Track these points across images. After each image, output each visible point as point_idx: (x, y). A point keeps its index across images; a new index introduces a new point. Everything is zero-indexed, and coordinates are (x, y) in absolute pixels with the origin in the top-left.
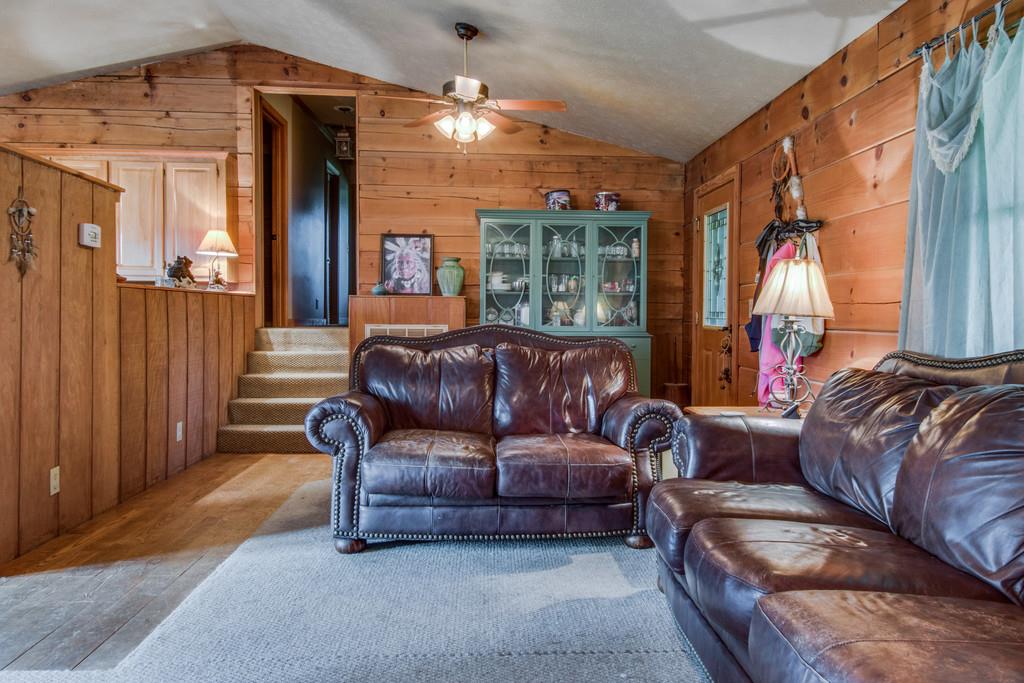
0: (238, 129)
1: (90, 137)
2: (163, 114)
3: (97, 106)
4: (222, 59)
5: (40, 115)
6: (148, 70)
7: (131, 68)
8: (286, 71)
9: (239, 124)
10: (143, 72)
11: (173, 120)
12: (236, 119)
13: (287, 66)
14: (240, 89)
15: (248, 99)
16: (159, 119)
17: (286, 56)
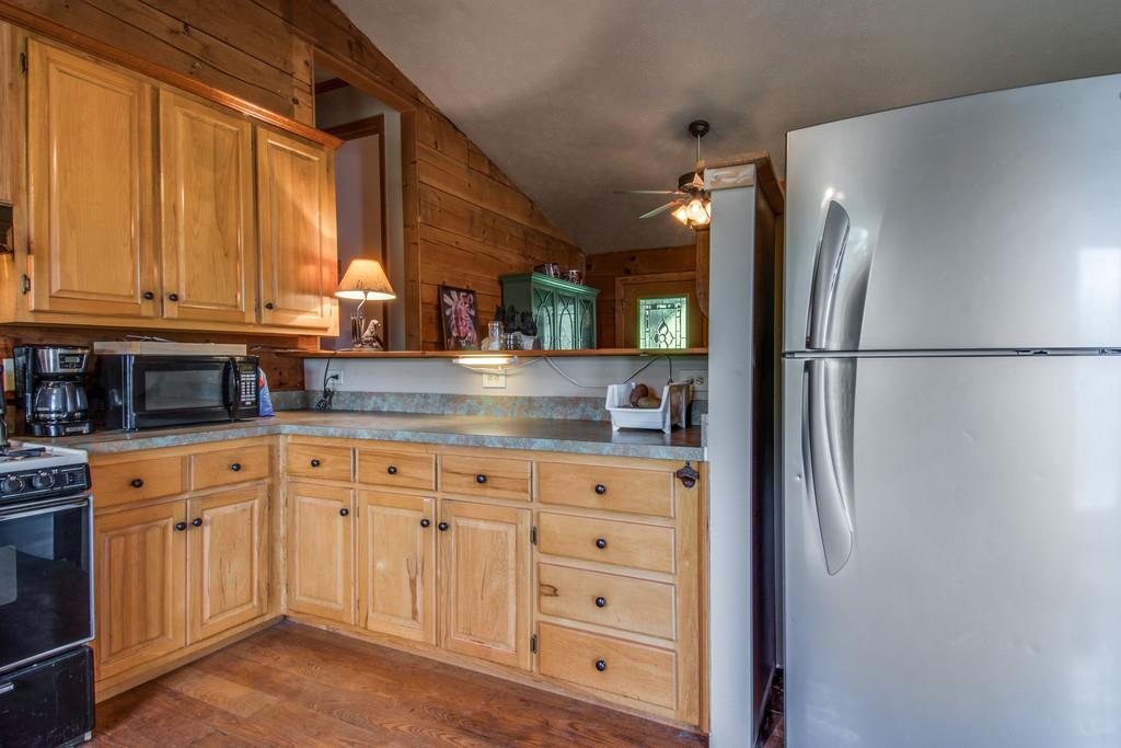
0: (295, 101)
2: (180, 26)
8: (351, 47)
11: (197, 45)
12: (293, 86)
13: (351, 40)
14: (295, 40)
15: (306, 63)
16: (173, 32)
17: (351, 26)
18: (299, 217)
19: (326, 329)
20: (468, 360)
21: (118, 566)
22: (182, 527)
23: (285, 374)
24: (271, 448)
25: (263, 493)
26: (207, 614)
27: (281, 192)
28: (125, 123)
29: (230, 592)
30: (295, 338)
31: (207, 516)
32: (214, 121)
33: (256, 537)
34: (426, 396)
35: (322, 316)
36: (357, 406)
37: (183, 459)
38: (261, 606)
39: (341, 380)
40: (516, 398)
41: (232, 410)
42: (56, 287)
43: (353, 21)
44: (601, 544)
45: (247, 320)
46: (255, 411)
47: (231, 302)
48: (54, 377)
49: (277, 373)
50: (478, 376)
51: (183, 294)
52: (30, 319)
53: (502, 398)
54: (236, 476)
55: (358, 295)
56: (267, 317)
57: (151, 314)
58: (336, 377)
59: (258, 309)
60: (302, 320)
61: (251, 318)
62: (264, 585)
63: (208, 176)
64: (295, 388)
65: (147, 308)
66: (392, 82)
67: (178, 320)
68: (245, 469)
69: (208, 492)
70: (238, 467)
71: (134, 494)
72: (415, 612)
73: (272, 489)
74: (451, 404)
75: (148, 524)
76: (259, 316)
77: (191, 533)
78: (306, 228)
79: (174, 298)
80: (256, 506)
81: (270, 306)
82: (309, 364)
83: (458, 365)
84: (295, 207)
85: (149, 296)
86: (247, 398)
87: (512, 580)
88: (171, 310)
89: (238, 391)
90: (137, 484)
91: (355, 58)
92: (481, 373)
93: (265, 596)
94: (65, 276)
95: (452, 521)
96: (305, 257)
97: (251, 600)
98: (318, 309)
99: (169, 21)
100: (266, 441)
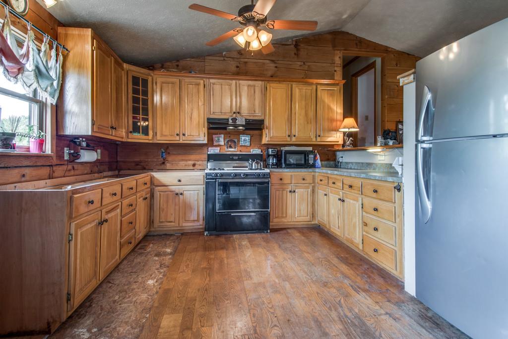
0: (335, 71)
1: (270, 73)
2: (302, 63)
3: (273, 59)
4: (329, 37)
5: (246, 62)
6: (296, 42)
7: (288, 41)
8: (357, 44)
9: (336, 69)
10: (294, 43)
11: (307, 66)
12: (334, 67)
13: (357, 42)
14: (336, 52)
15: (340, 57)
16: (301, 66)
17: (357, 37)
18: (330, 108)
19: (338, 142)
20: (371, 150)
21: (277, 198)
22: (290, 192)
23: (330, 156)
24: (313, 176)
25: (311, 188)
26: (296, 216)
27: (324, 102)
28: (285, 96)
29: (302, 212)
30: (333, 145)
31: (296, 191)
32: (305, 88)
33: (309, 199)
34: (362, 163)
35: (337, 138)
36: (347, 166)
37: (291, 175)
38: (310, 219)
39: (344, 158)
40: (387, 164)
41: (306, 165)
42: (271, 135)
43: (357, 35)
44: (376, 210)
45: (313, 140)
46: (313, 166)
47: (309, 136)
48: (271, 155)
49: (327, 156)
50: (376, 156)
51: (297, 135)
52: (267, 143)
53: (383, 164)
54: (303, 182)
55: (346, 130)
56: (319, 139)
57: (289, 140)
58: (342, 157)
59: (316, 137)
60: (330, 139)
61: (314, 140)
62: (311, 213)
63: (303, 103)
64: (333, 161)
65: (289, 139)
66: (375, 49)
67: (296, 141)
68: (306, 180)
69: (297, 185)
70: (304, 179)
71: (280, 182)
72: (339, 227)
73: (314, 187)
74: (369, 166)
75: (283, 190)
76: (316, 139)
77: (293, 194)
78: (331, 111)
79: (295, 136)
80: (309, 191)
81: (319, 136)
82: (338, 153)
83: (368, 152)
84: (328, 105)
85: (289, 136)
86: (311, 162)
87: (357, 220)
88: (294, 139)
89: (308, 160)
90: (281, 179)
91: (358, 47)
92: (377, 155)
93: (311, 216)
94: (273, 133)
95: (346, 199)
96: (332, 120)
97: (308, 216)
98: (335, 136)
99: (299, 63)
100: (313, 174)
